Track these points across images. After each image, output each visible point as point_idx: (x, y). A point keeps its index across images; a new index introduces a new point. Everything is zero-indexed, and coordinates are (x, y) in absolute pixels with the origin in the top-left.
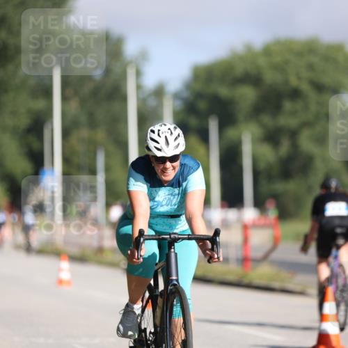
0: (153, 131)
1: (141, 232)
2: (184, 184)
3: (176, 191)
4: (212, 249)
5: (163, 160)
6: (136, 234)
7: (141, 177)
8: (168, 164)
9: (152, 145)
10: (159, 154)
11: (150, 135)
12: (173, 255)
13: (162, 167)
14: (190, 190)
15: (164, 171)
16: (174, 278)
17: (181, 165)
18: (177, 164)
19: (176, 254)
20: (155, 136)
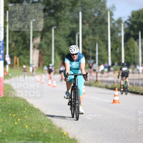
0: (71, 47)
1: (68, 73)
2: (80, 61)
3: (78, 62)
4: (86, 78)
5: (74, 55)
6: (66, 74)
7: (68, 59)
8: (75, 56)
9: (70, 51)
10: (72, 53)
11: (70, 48)
12: (76, 79)
13: (73, 56)
14: (81, 62)
15: (74, 57)
16: (77, 85)
17: (78, 56)
18: (77, 55)
19: (77, 79)
20: (71, 49)
